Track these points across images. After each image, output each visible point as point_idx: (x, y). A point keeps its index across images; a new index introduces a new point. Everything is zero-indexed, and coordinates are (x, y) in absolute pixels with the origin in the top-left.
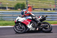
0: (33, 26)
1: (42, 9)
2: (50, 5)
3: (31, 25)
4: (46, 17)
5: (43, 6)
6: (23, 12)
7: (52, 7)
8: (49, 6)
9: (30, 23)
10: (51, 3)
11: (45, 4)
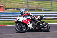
0: (33, 25)
1: (14, 9)
2: (23, 5)
3: (31, 24)
4: (43, 17)
5: (16, 6)
6: (22, 12)
7: (25, 7)
8: (21, 6)
9: (30, 22)
10: (23, 3)
11: (17, 4)
